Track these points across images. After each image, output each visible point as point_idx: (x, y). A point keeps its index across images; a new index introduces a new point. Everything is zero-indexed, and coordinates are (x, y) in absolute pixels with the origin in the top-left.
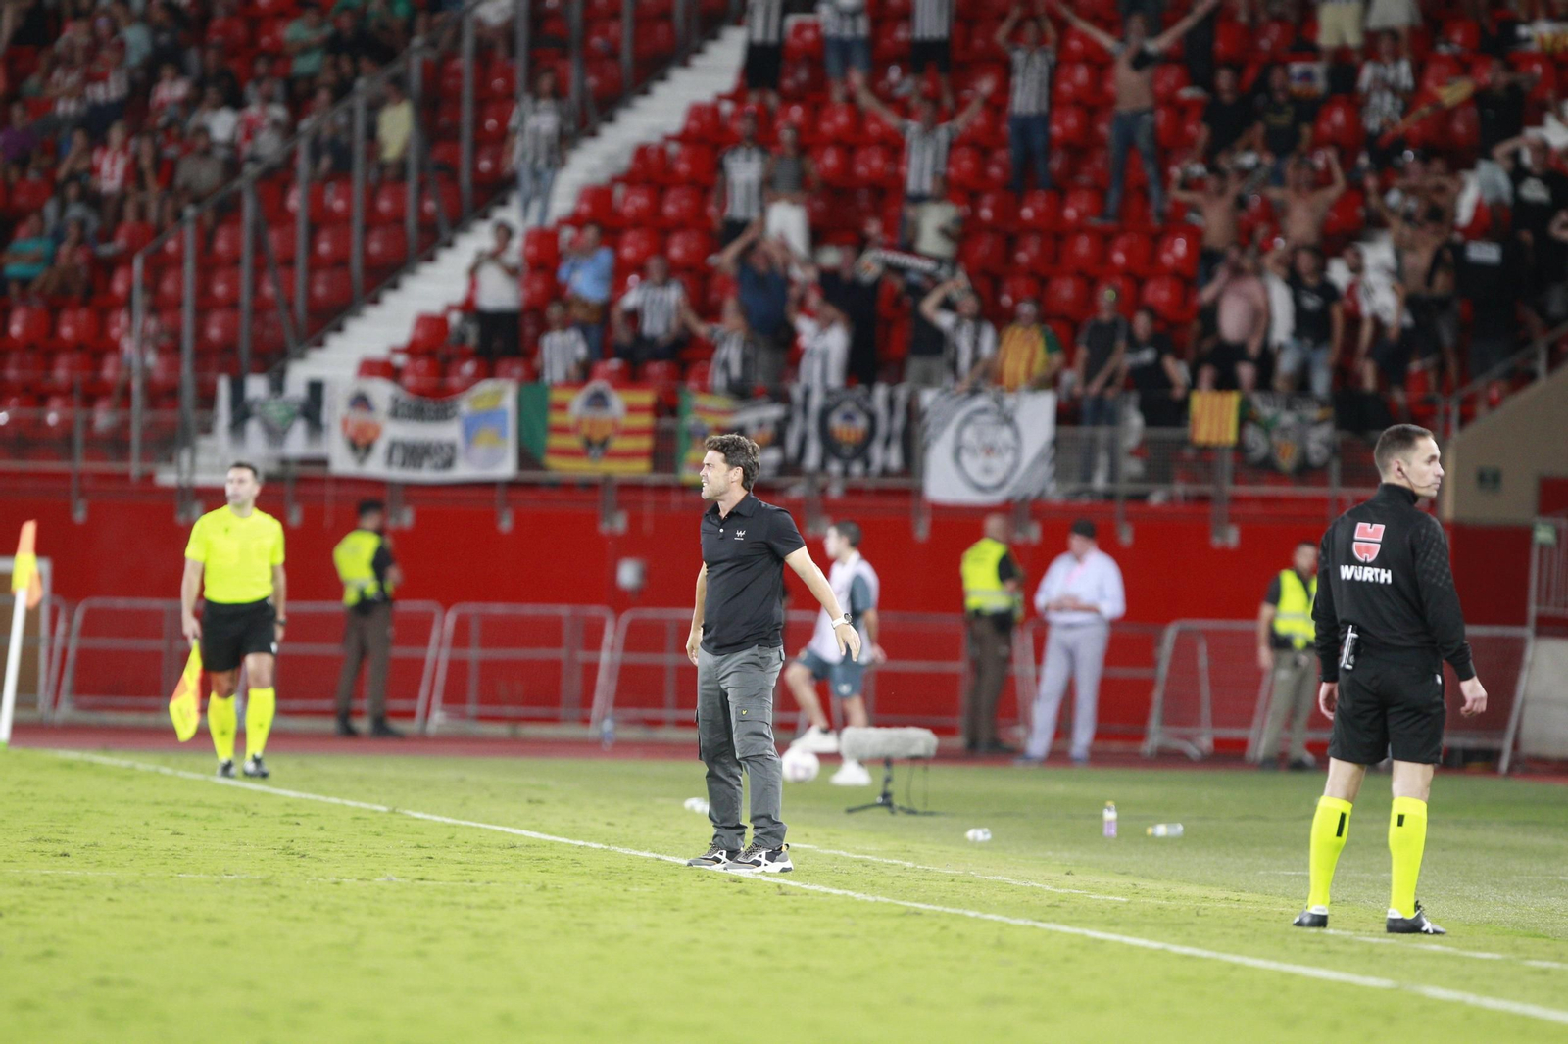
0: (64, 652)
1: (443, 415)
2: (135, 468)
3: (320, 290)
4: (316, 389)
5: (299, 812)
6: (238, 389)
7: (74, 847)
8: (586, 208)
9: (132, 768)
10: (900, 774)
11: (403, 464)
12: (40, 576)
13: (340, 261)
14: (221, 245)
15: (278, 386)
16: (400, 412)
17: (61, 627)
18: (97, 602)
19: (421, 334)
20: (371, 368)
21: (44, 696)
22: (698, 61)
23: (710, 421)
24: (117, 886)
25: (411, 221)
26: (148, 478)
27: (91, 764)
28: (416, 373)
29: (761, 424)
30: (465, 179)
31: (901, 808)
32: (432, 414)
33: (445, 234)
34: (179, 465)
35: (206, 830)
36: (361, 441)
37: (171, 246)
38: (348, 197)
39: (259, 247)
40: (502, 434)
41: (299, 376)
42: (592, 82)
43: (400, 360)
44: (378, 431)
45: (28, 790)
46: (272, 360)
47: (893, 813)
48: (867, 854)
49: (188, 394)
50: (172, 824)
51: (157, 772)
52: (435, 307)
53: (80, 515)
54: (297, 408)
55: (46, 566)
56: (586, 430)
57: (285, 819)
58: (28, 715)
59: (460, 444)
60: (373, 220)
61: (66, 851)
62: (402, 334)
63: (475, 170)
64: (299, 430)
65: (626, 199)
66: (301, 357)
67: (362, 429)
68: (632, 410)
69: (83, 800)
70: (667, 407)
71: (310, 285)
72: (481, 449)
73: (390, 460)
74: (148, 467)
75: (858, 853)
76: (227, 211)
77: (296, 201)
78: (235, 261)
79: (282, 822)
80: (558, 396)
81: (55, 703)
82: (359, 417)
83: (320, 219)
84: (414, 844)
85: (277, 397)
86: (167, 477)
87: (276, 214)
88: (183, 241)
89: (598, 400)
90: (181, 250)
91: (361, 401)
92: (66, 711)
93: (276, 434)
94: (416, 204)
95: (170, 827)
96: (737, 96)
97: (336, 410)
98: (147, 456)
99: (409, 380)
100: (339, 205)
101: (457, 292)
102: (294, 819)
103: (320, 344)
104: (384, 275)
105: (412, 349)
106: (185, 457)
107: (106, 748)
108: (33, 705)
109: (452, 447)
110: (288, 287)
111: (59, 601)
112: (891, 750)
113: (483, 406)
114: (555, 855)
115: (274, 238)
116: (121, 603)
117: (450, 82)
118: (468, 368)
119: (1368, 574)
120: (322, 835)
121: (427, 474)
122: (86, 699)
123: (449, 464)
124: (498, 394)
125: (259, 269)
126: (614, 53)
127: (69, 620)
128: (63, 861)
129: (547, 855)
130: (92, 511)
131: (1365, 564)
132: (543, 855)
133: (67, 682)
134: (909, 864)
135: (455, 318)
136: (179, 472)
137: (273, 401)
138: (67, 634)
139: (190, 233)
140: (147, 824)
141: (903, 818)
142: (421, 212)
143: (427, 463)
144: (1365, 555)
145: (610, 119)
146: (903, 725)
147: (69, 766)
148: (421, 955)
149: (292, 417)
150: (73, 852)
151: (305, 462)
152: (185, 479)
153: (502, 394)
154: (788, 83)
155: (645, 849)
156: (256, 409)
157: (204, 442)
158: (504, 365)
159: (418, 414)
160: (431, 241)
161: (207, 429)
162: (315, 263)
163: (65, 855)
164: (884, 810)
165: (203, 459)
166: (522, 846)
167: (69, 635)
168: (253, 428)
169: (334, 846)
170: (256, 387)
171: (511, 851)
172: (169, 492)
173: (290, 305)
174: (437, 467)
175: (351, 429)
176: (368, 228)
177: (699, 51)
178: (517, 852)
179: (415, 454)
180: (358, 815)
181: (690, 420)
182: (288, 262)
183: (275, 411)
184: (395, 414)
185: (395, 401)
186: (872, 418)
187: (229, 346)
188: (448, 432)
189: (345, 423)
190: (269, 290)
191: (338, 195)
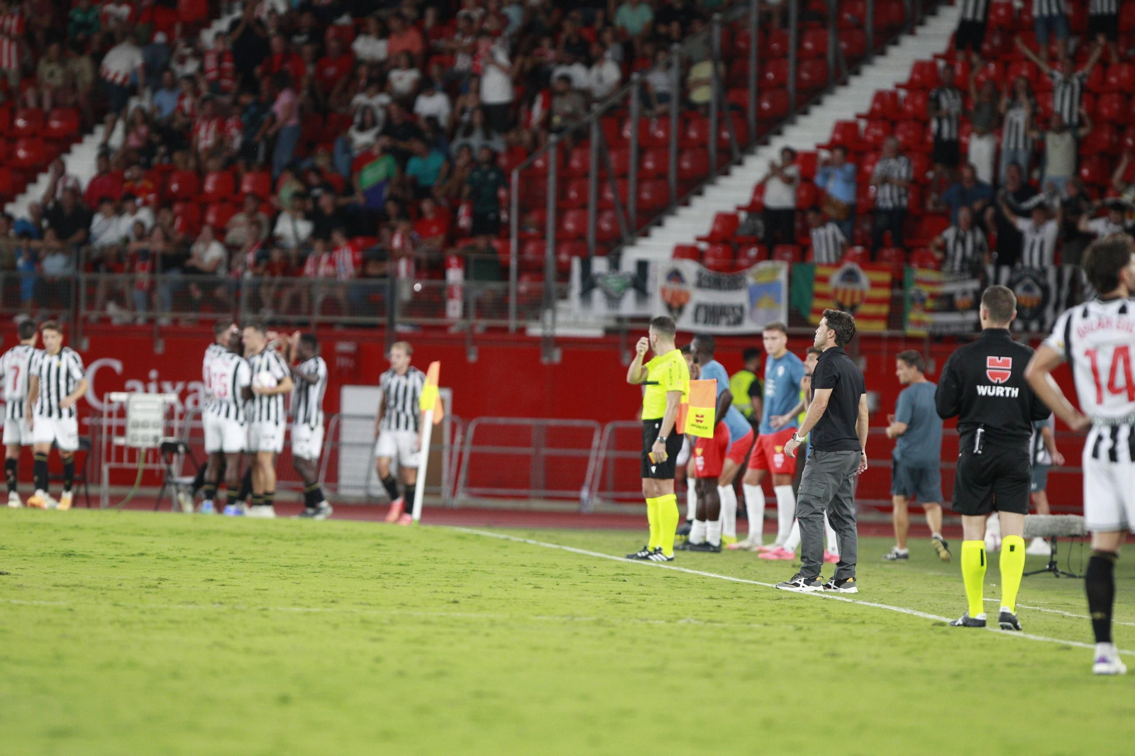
0: (461, 455)
1: (735, 285)
2: (512, 323)
3: (646, 195)
4: (643, 266)
5: (626, 573)
6: (586, 266)
7: (463, 597)
8: (838, 137)
9: (507, 540)
10: (1063, 547)
11: (705, 322)
12: (442, 401)
13: (661, 175)
14: (575, 163)
15: (615, 265)
16: (703, 283)
17: (458, 438)
18: (485, 420)
19: (718, 228)
20: (682, 252)
21: (446, 488)
22: (920, 30)
23: (926, 291)
24: (493, 623)
25: (712, 147)
26: (522, 330)
27: (478, 536)
28: (715, 256)
29: (965, 293)
30: (752, 115)
31: (1063, 573)
32: (726, 285)
33: (737, 155)
34: (543, 322)
35: (558, 585)
36: (676, 305)
37: (539, 163)
38: (666, 129)
39: (602, 164)
40: (778, 300)
41: (630, 257)
42: (844, 45)
43: (703, 246)
44: (687, 296)
45: (431, 555)
46: (611, 246)
47: (1057, 576)
48: (1036, 606)
49: (551, 271)
50: (534, 580)
51: (525, 542)
52: (729, 208)
53: (472, 358)
54: (629, 280)
55: (447, 393)
56: (839, 297)
57: (615, 577)
58: (433, 501)
59: (747, 307)
60: (685, 145)
61: (457, 599)
62: (705, 228)
63: (759, 108)
64: (630, 296)
65: (867, 131)
66: (632, 244)
67: (675, 296)
68: (875, 285)
69: (471, 563)
70: (898, 282)
71: (639, 192)
72: (761, 312)
73: (696, 320)
74: (522, 323)
75: (1030, 605)
76: (581, 137)
77: (629, 132)
78: (585, 174)
79: (613, 580)
80: (821, 271)
81: (454, 493)
82: (674, 286)
83: (647, 144)
84: (708, 596)
85: (614, 273)
86: (535, 330)
87: (614, 141)
88: (547, 161)
89: (850, 276)
90: (546, 167)
91: (675, 276)
92: (462, 498)
93: (613, 299)
94: (715, 133)
95: (532, 582)
96: (949, 56)
97: (657, 282)
98: (521, 315)
99: (710, 261)
100: (660, 134)
101: (745, 197)
102: (622, 577)
103: (646, 234)
104: (691, 186)
105: (712, 239)
106: (548, 315)
107: (489, 525)
108: (438, 494)
109: (741, 308)
110: (623, 193)
111: (457, 419)
112: (1056, 530)
113: (764, 279)
114: (809, 605)
115: (613, 158)
116: (501, 421)
117: (742, 45)
118: (753, 252)
119: (999, 391)
120: (641, 589)
121: (723, 329)
122: (477, 490)
123: (739, 321)
124: (775, 271)
125: (602, 181)
126: (860, 26)
127: (464, 433)
128: (454, 606)
129: (804, 605)
130: (481, 354)
131: (998, 385)
132: (800, 605)
133: (462, 477)
134: (1067, 614)
135: (743, 216)
136: (544, 327)
137: (611, 276)
138: (462, 443)
139: (552, 154)
140: (516, 580)
141: (1064, 580)
142: (719, 139)
143: (724, 320)
144: (997, 378)
145: (857, 73)
146: (1066, 513)
147: (461, 537)
148: (709, 675)
149: (626, 287)
150: (462, 600)
151: (634, 319)
152: (548, 332)
153: (778, 271)
154: (986, 47)
155: (875, 602)
156: (599, 281)
157: (561, 305)
158: (778, 250)
159: (717, 285)
160: (726, 161)
161: (564, 296)
162: (643, 176)
163: (456, 602)
164: (1051, 574)
165: (561, 318)
166: (786, 598)
167: (464, 443)
168: (597, 295)
169: (650, 597)
170: (600, 265)
171: (778, 602)
172: (536, 340)
173: (624, 206)
174: (729, 324)
175: (668, 296)
176: (680, 151)
177: (922, 23)
178: (783, 602)
179: (714, 314)
180: (668, 575)
181: (912, 290)
182: (623, 175)
183: (613, 283)
184: (699, 285)
185: (700, 274)
186: (1045, 289)
187: (580, 236)
188: (738, 298)
189: (663, 291)
190: (609, 195)
191: (659, 127)
